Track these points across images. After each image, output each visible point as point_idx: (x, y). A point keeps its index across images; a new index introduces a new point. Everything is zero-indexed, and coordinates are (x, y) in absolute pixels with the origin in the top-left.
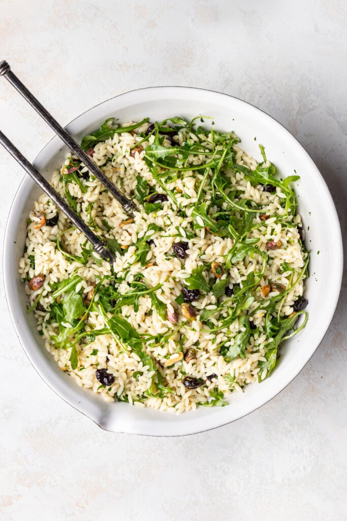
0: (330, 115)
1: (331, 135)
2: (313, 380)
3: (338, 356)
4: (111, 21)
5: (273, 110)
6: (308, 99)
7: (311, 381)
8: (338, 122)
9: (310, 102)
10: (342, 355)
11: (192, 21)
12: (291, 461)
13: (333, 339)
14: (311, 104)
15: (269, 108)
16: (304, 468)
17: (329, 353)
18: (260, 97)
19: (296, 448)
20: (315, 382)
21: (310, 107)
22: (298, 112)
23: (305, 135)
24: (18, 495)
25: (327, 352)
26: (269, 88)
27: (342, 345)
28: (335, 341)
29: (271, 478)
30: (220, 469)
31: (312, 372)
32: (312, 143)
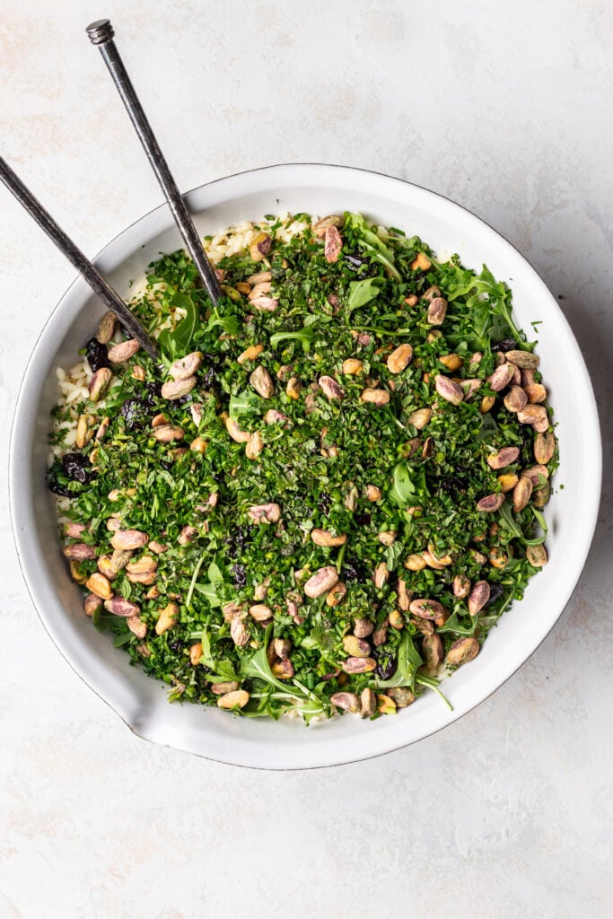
0: (591, 219)
1: (590, 253)
2: (531, 682)
3: (579, 642)
4: (213, 31)
5: (490, 203)
6: (554, 187)
7: (529, 684)
8: (605, 232)
9: (557, 193)
10: (587, 643)
11: (356, 37)
12: (485, 820)
13: (573, 613)
14: (558, 196)
15: (483, 199)
16: (507, 832)
17: (564, 636)
18: (469, 179)
19: (496, 797)
20: (535, 685)
21: (557, 201)
22: (535, 209)
23: (544, 251)
24: (10, 849)
25: (560, 635)
26: (486, 164)
27: (587, 623)
28: (575, 617)
29: (448, 847)
30: (361, 826)
31: (532, 668)
32: (555, 266)
